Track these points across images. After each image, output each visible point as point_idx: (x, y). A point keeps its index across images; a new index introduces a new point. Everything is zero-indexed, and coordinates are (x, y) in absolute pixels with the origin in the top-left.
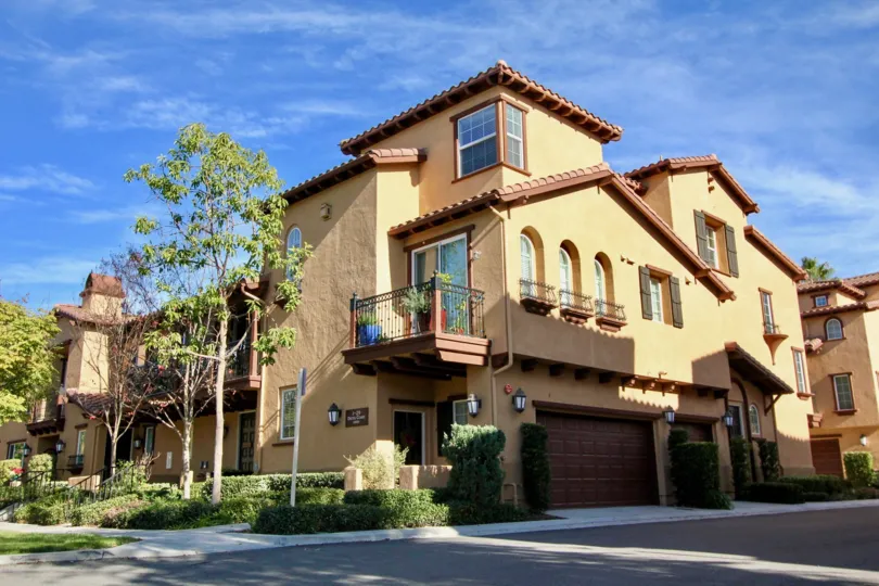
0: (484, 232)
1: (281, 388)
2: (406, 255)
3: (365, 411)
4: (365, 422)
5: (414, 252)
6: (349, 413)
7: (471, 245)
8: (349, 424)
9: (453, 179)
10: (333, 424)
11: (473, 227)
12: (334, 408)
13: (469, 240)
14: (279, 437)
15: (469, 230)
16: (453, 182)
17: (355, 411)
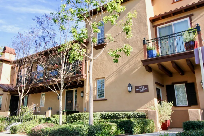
0: (199, 16)
1: (96, 79)
2: (154, 28)
3: (147, 86)
4: (147, 91)
5: (157, 27)
6: (136, 87)
7: (192, 21)
8: (137, 92)
9: (172, 2)
10: (130, 92)
11: (192, 15)
12: (130, 85)
13: (191, 20)
14: (96, 98)
15: (190, 16)
16: (172, 3)
17: (140, 86)
